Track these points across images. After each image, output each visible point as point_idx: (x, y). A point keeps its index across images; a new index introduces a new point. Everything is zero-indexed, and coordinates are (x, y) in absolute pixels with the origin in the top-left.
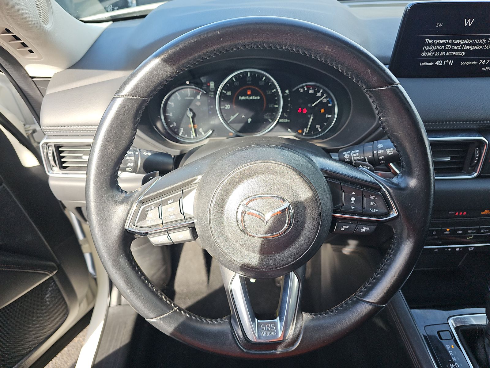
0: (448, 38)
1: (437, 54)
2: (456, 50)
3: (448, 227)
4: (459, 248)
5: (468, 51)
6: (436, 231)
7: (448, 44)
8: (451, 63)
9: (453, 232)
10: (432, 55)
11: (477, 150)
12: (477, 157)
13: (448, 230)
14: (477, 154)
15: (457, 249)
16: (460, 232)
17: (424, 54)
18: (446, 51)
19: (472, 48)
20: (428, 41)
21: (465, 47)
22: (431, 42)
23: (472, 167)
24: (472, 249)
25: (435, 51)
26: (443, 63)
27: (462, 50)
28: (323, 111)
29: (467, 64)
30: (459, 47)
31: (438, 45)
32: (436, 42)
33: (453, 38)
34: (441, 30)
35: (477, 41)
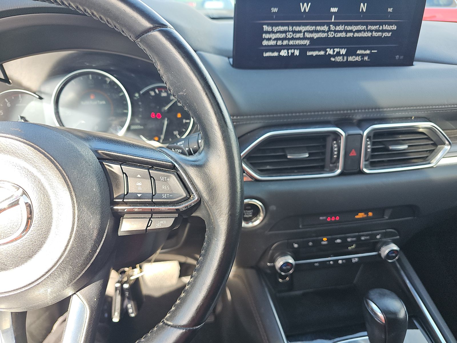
0: (287, 25)
1: (279, 43)
2: (299, 39)
3: (324, 236)
4: (342, 259)
5: (311, 39)
6: (312, 241)
7: (289, 31)
8: (297, 53)
9: (331, 241)
10: (274, 44)
11: (335, 144)
12: (335, 151)
13: (325, 239)
14: (335, 147)
15: (340, 262)
16: (339, 241)
17: (265, 43)
18: (289, 39)
19: (315, 36)
20: (266, 28)
21: (308, 35)
22: (269, 29)
23: (334, 163)
24: (356, 260)
25: (277, 39)
26: (288, 53)
27: (304, 38)
28: (179, 115)
29: (315, 53)
30: (301, 35)
31: (277, 32)
32: (275, 29)
33: (293, 25)
34: (277, 16)
35: (318, 28)
